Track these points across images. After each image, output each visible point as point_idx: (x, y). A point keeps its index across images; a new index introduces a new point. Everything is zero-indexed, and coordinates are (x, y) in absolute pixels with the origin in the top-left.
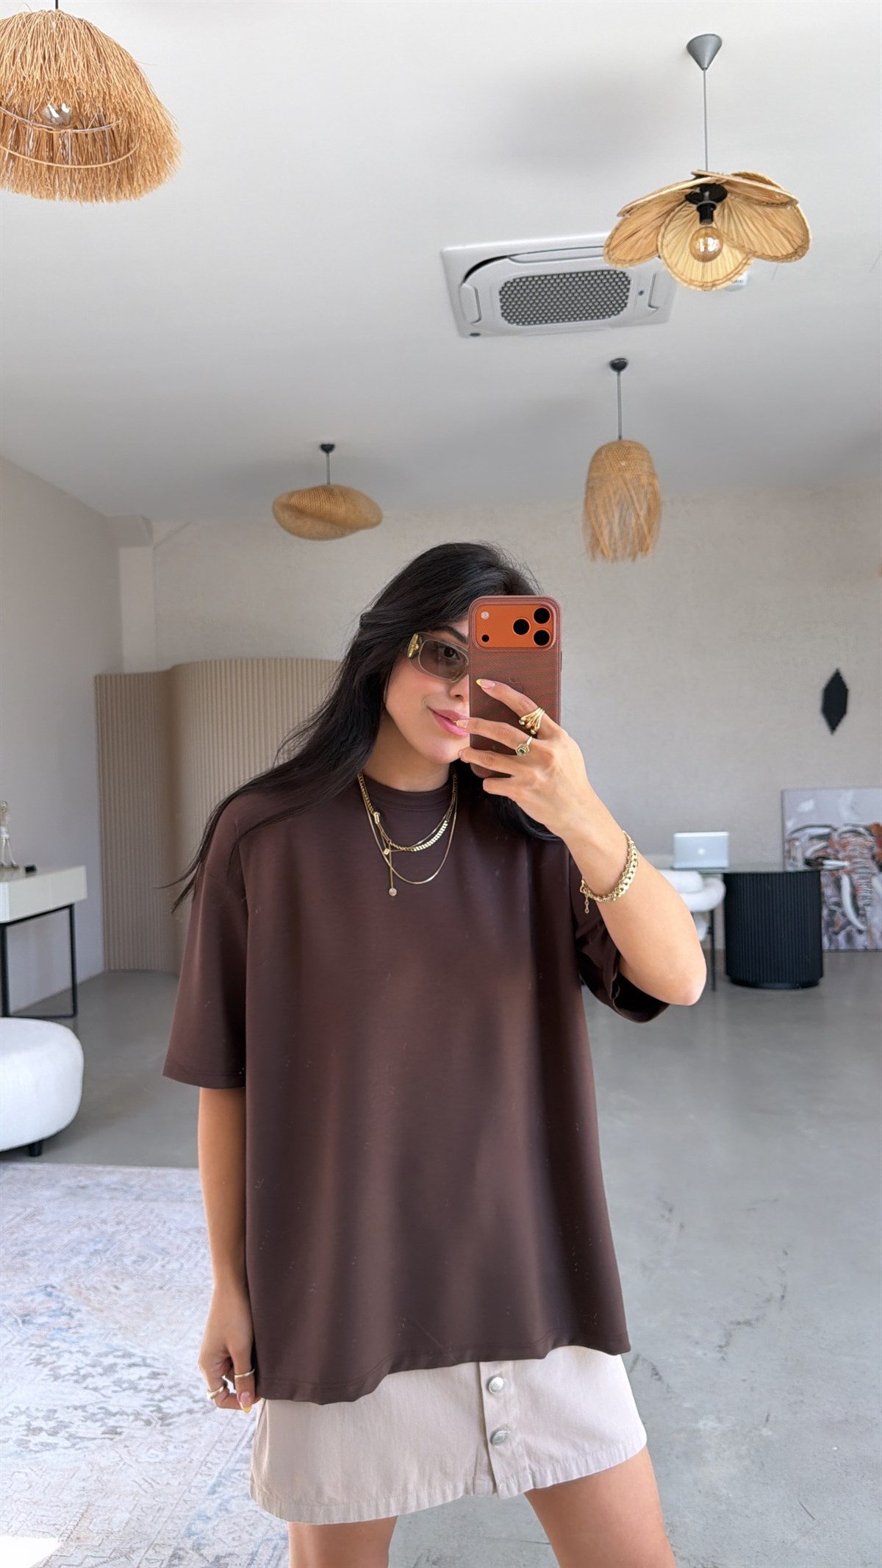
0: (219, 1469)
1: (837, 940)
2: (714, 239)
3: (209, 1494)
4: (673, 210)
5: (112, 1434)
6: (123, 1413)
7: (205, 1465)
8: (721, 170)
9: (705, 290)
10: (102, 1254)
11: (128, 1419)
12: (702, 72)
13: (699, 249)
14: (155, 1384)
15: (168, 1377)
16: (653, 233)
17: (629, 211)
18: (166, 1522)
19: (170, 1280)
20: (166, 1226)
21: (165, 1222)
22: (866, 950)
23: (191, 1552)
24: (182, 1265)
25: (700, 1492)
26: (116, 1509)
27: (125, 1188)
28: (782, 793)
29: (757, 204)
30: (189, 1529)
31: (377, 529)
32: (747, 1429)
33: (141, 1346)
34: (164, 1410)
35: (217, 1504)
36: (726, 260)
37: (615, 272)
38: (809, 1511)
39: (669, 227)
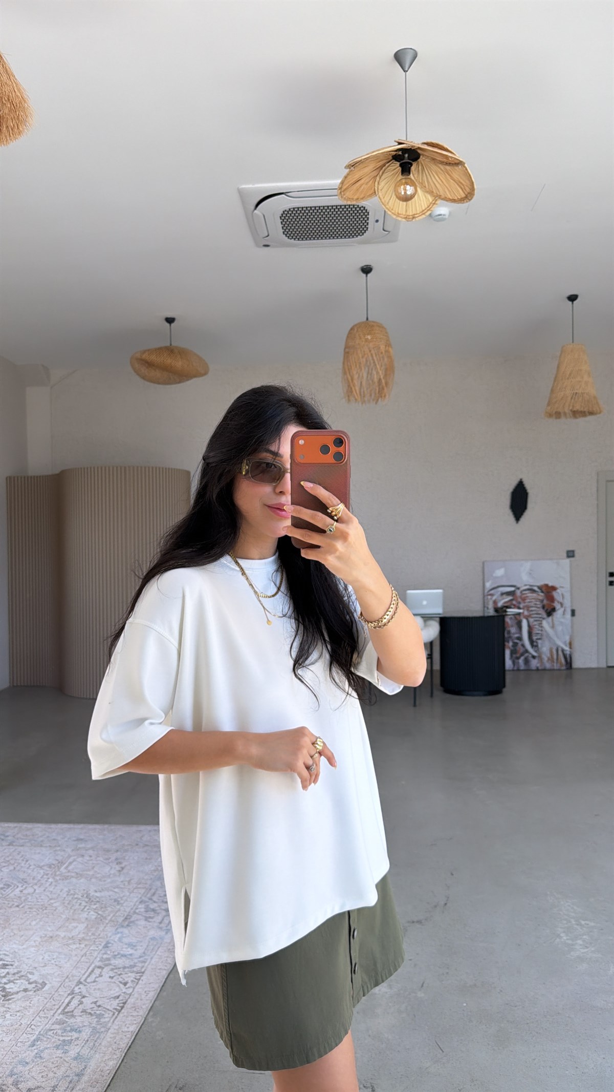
0: (39, 1030)
1: (518, 663)
2: (411, 186)
3: (29, 1047)
4: (384, 165)
7: (30, 1027)
8: (415, 140)
9: (408, 221)
12: (404, 73)
13: (401, 193)
14: (3, 972)
15: (14, 967)
16: (371, 181)
17: (353, 166)
19: (24, 900)
20: (27, 863)
21: (27, 861)
22: (538, 669)
23: (11, 1086)
24: (35, 890)
25: (369, 1036)
28: (483, 563)
29: (439, 164)
30: (12, 1071)
31: (205, 378)
32: (407, 993)
34: (8, 990)
35: (34, 1053)
36: (420, 200)
37: (358, 206)
38: (441, 1047)
39: (382, 177)
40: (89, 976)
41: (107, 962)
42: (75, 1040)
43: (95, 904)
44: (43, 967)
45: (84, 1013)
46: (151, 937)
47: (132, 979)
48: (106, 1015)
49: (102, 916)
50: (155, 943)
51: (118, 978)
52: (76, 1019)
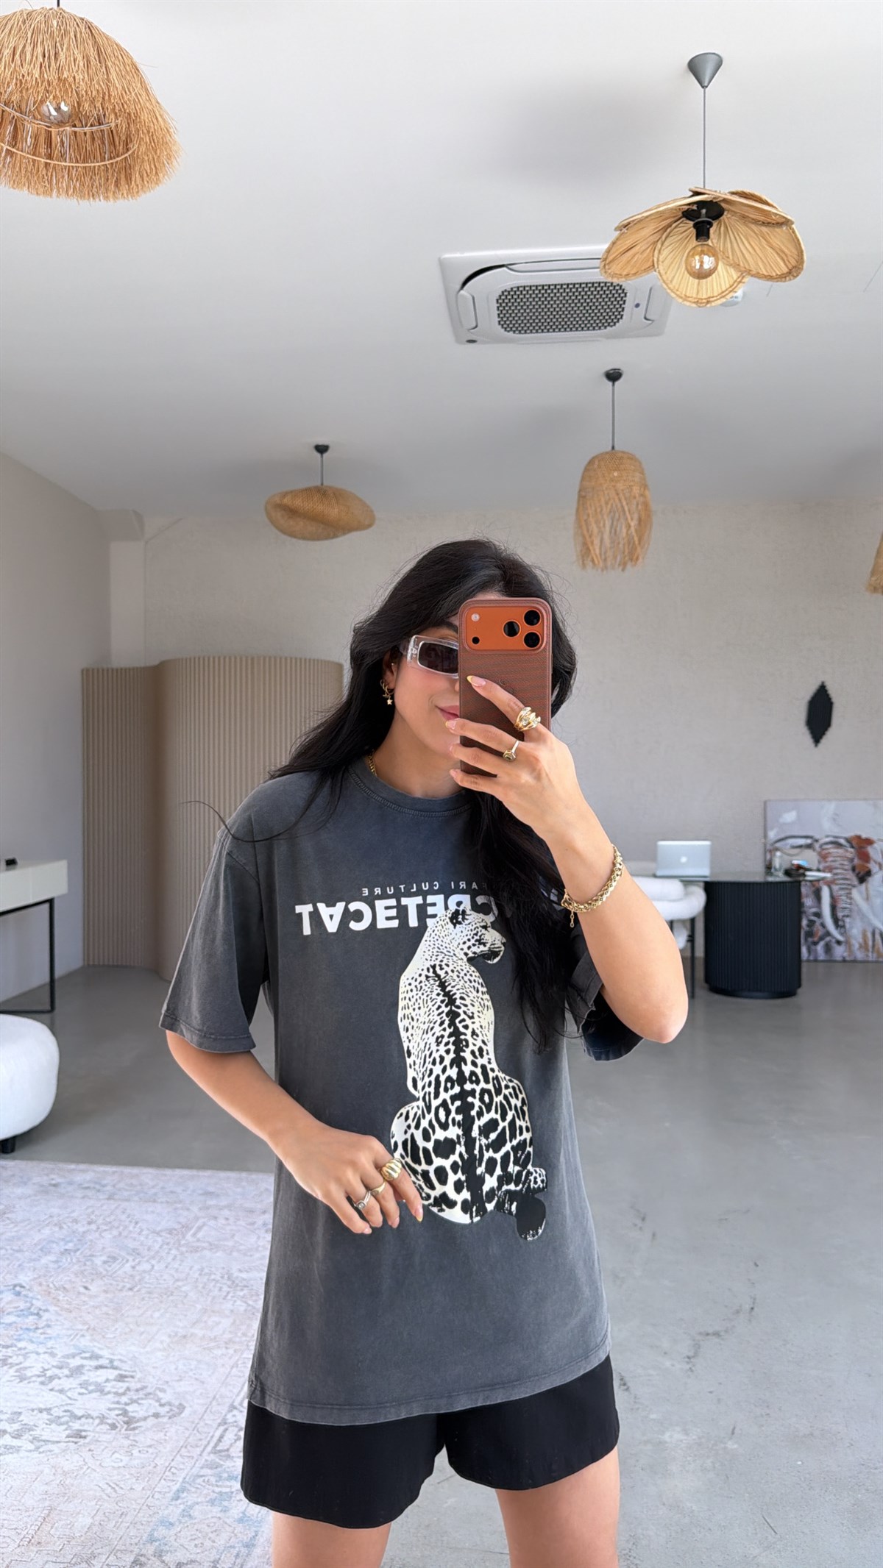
0: (183, 1475)
1: (816, 950)
2: (710, 257)
3: (172, 1500)
4: (670, 225)
5: (76, 1437)
6: (88, 1416)
7: (170, 1470)
8: (718, 188)
9: (700, 307)
10: (72, 1254)
11: (93, 1423)
12: (703, 90)
13: (695, 267)
14: (122, 1387)
15: (136, 1380)
16: (650, 249)
17: (626, 226)
18: (128, 1527)
19: (140, 1280)
20: (138, 1226)
21: (136, 1223)
22: (844, 961)
23: (153, 1558)
24: (153, 1266)
25: (664, 1504)
26: (78, 1513)
27: (98, 1187)
28: (765, 803)
29: (753, 223)
30: (151, 1535)
31: (369, 531)
32: (713, 1442)
33: (108, 1348)
34: (131, 1414)
35: (180, 1510)
36: (720, 277)
37: (612, 284)
38: (772, 1525)
39: (666, 243)
43: (242, 1290)
44: (178, 1381)
49: (254, 1308)
52: (235, 1462)
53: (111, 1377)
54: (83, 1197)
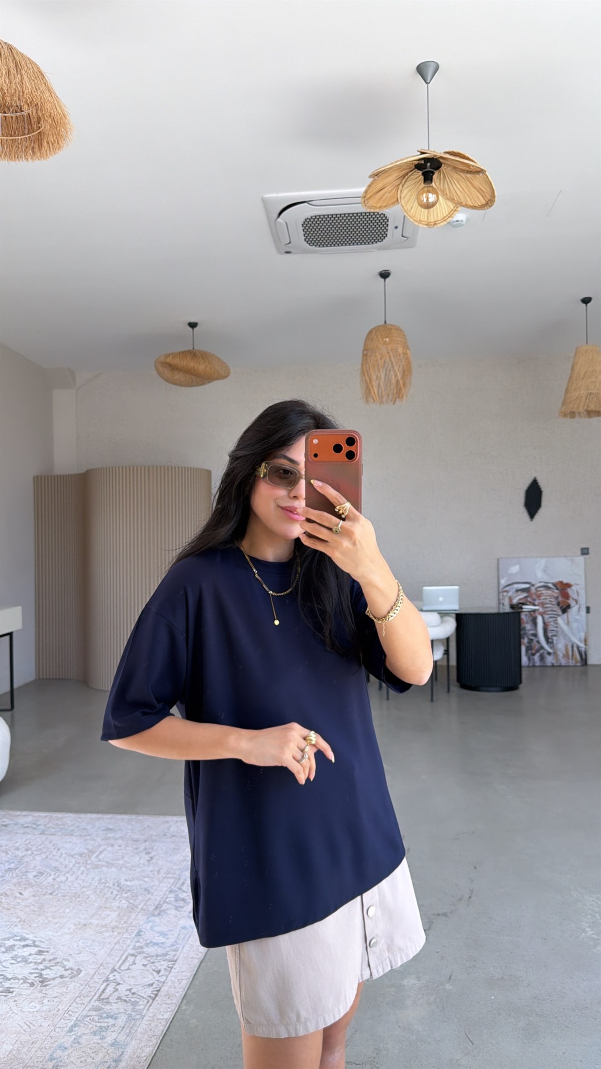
0: (77, 1016)
1: (534, 659)
2: (433, 194)
3: (67, 1032)
4: (407, 174)
5: (6, 993)
6: (15, 978)
7: (68, 1013)
8: (437, 149)
9: (429, 227)
10: (13, 871)
11: (18, 983)
12: (426, 85)
13: (423, 201)
14: (40, 959)
15: (49, 954)
16: (394, 191)
17: (377, 175)
18: (37, 1051)
19: (57, 888)
20: (59, 852)
21: (59, 850)
22: (553, 666)
24: (67, 878)
25: (400, 1027)
26: (4, 1043)
27: (34, 826)
28: (498, 560)
29: (461, 172)
30: (51, 1055)
31: (226, 380)
32: (436, 985)
33: (32, 933)
34: (44, 976)
35: (72, 1039)
36: (442, 207)
37: (378, 213)
38: (471, 1039)
39: (405, 186)
40: (122, 964)
41: (140, 950)
42: (112, 1027)
43: (126, 893)
44: (78, 954)
45: (119, 1000)
46: (182, 926)
47: (165, 967)
48: (141, 1003)
49: (134, 905)
50: (186, 933)
51: (151, 967)
52: (112, 1006)
53: (33, 952)
54: (24, 833)
